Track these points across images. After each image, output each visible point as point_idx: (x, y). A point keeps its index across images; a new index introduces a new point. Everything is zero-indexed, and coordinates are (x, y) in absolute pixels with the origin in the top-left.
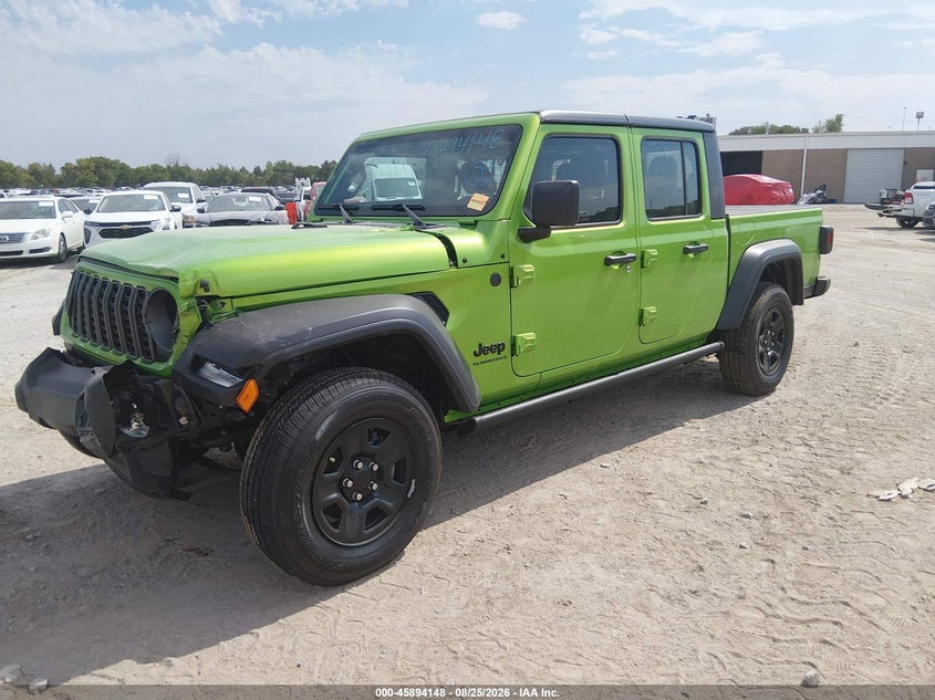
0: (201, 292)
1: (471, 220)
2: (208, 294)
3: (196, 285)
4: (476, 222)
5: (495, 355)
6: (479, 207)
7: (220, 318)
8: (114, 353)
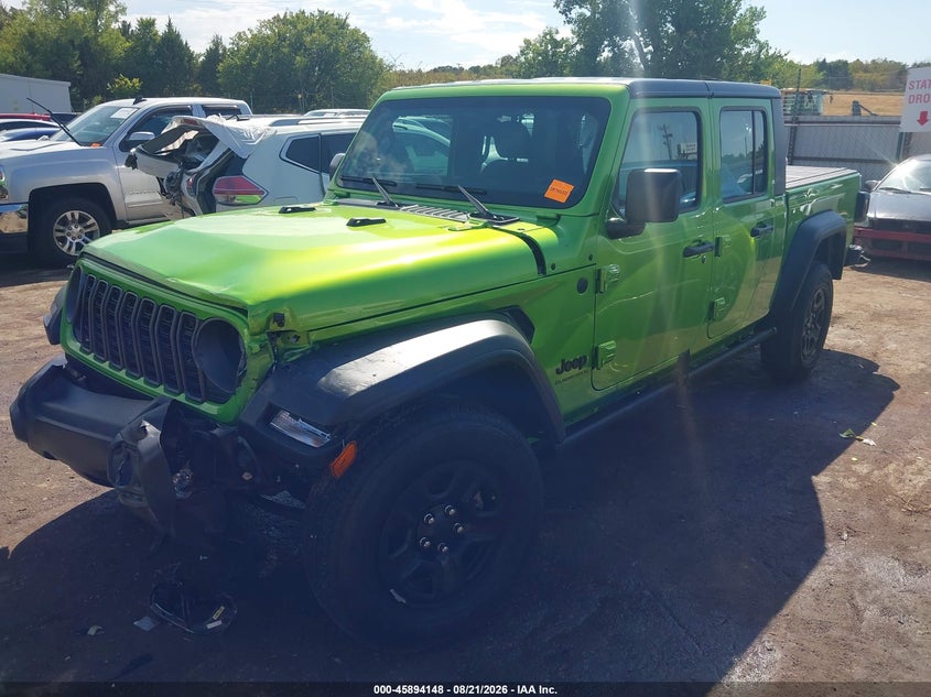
0: (274, 327)
1: (551, 213)
2: (283, 329)
3: (268, 320)
4: (559, 217)
5: (577, 371)
6: (563, 199)
7: (294, 354)
8: (146, 382)
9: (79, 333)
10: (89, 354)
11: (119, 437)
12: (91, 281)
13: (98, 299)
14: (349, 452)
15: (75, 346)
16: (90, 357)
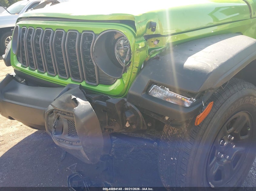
0: (149, 32)
3: (147, 26)
7: (156, 52)
8: (60, 78)
9: (21, 58)
10: (26, 67)
11: (50, 107)
12: (24, 30)
13: (29, 37)
14: (208, 109)
15: (19, 65)
16: (27, 69)
